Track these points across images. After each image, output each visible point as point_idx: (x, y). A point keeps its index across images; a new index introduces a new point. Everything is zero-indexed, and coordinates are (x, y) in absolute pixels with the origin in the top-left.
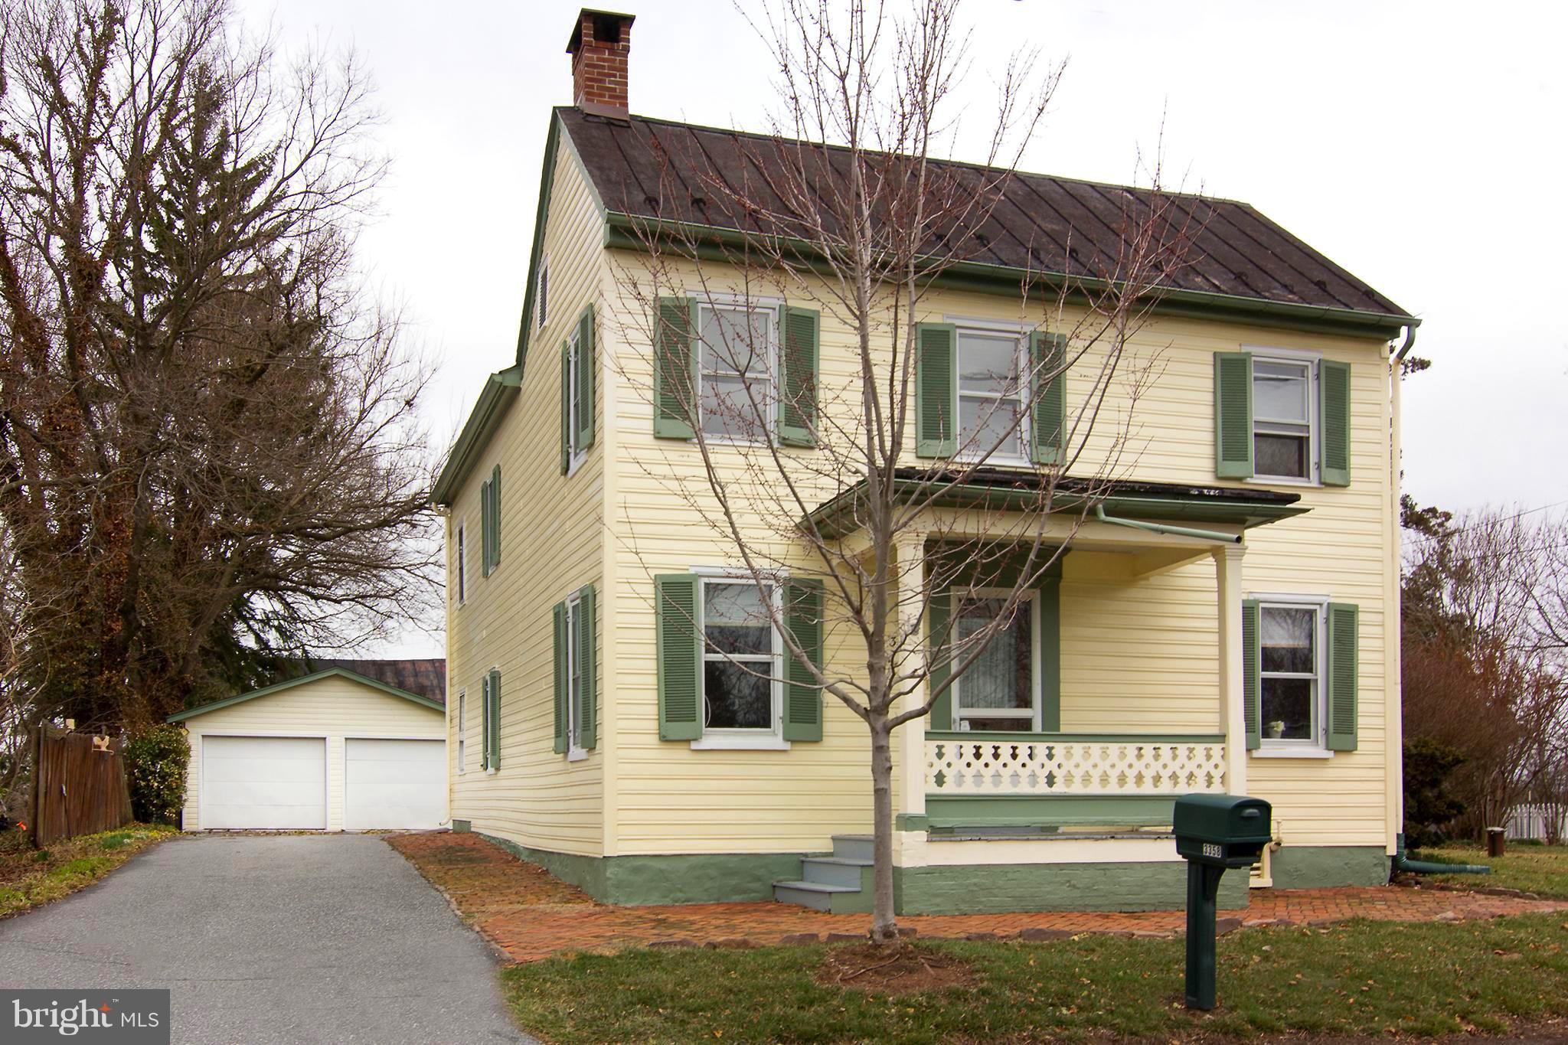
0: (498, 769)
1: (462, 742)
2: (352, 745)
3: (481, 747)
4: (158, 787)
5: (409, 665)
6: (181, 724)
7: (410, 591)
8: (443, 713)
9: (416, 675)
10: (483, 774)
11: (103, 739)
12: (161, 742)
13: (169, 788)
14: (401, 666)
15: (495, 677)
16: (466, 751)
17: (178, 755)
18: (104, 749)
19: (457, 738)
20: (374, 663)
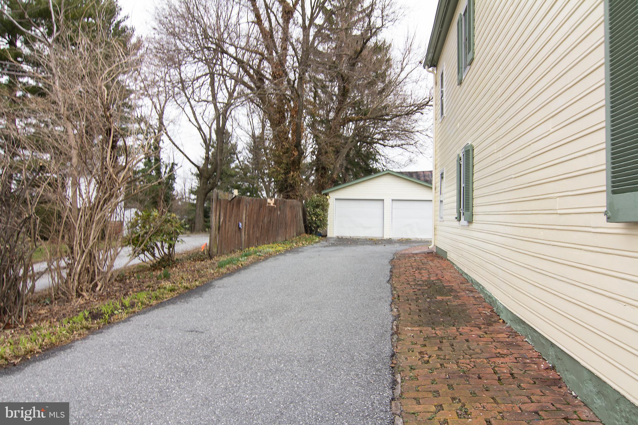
0: (470, 222)
1: (441, 201)
2: (395, 203)
3: (455, 205)
4: (315, 220)
5: (422, 173)
6: (327, 194)
7: (421, 142)
8: (432, 188)
9: (424, 176)
10: (456, 223)
11: (271, 200)
12: (317, 201)
13: (320, 220)
14: (419, 173)
15: (468, 152)
16: (445, 207)
17: (324, 207)
18: (272, 205)
19: (439, 199)
20: (409, 172)
